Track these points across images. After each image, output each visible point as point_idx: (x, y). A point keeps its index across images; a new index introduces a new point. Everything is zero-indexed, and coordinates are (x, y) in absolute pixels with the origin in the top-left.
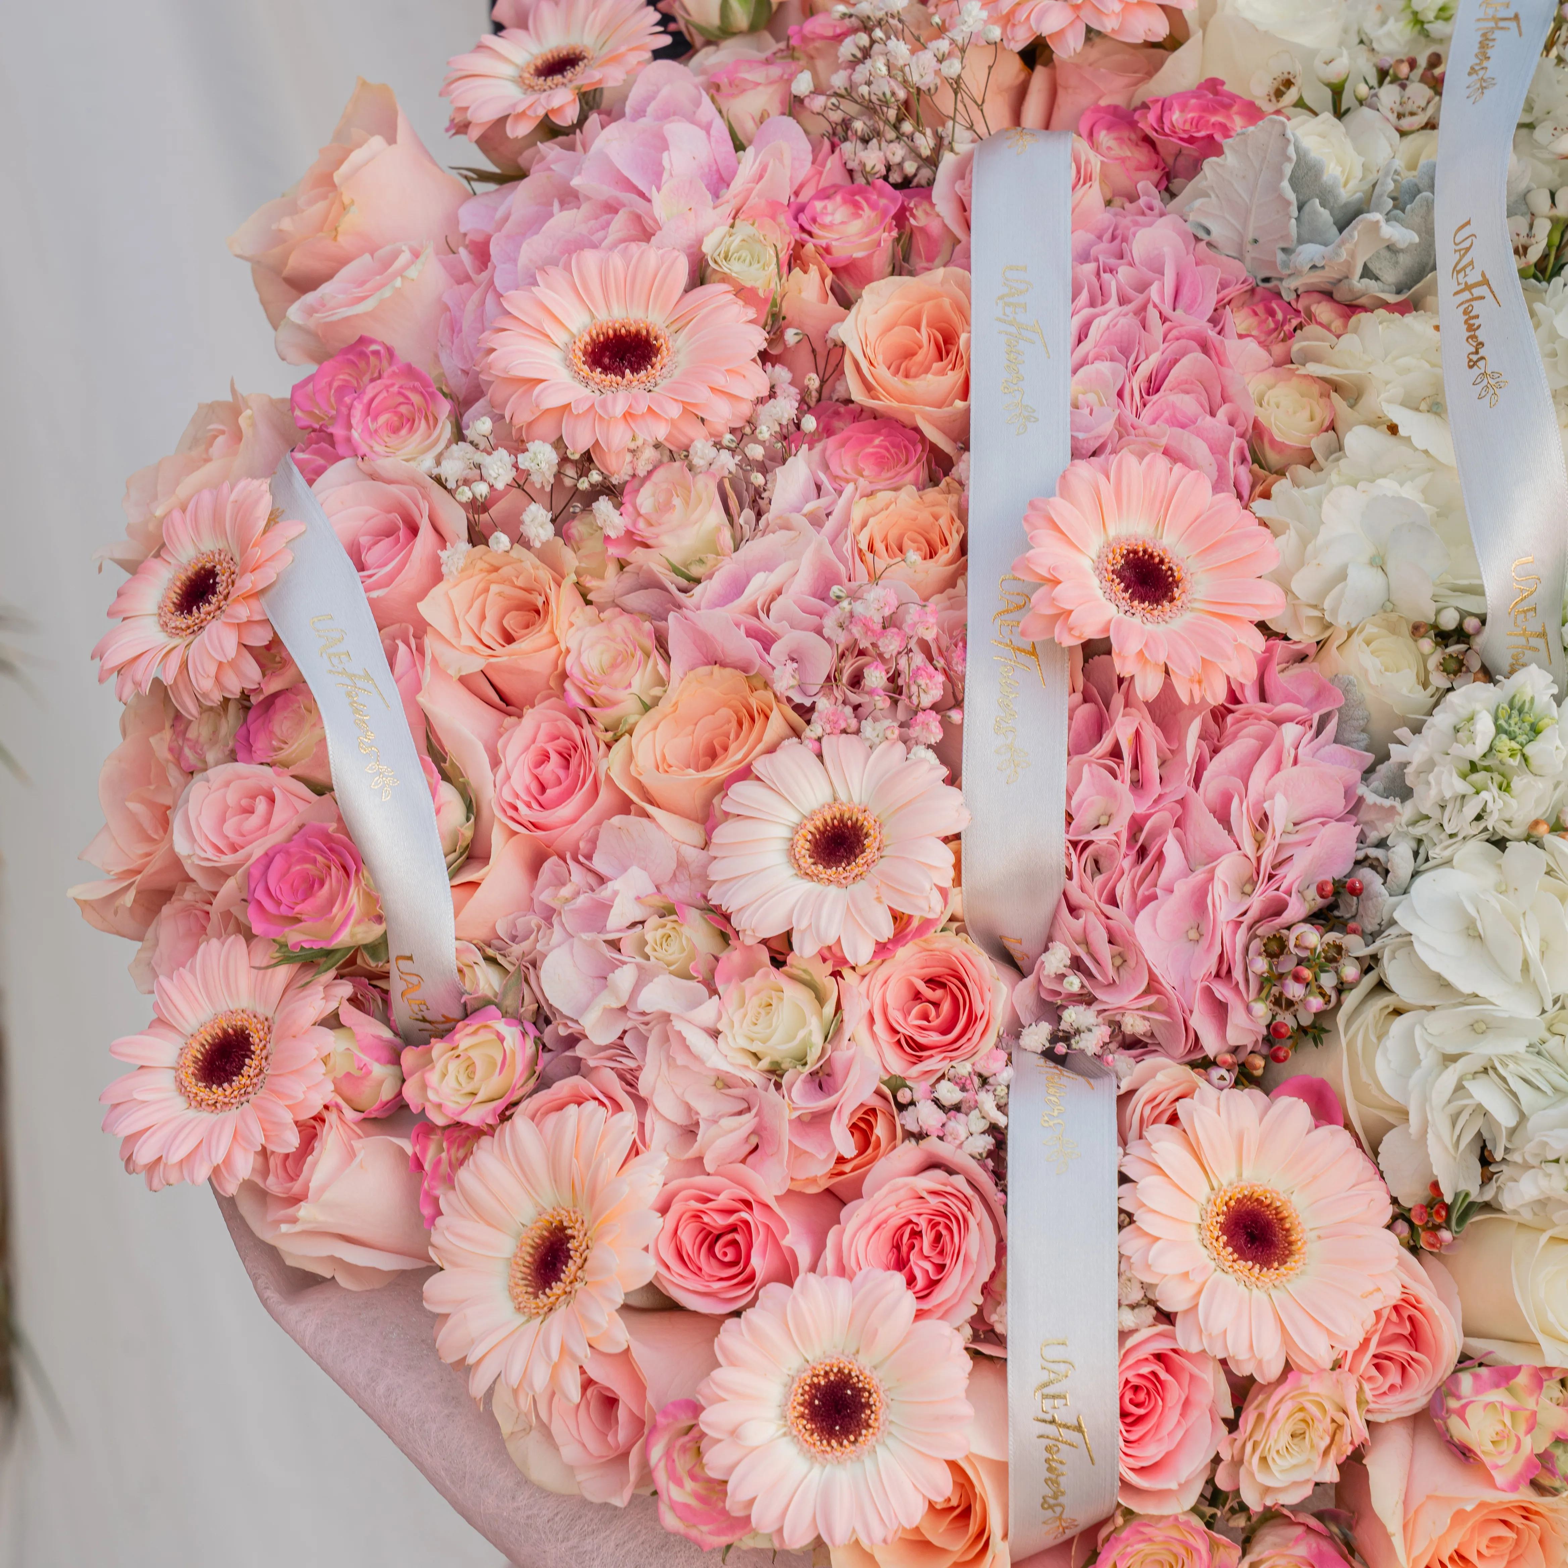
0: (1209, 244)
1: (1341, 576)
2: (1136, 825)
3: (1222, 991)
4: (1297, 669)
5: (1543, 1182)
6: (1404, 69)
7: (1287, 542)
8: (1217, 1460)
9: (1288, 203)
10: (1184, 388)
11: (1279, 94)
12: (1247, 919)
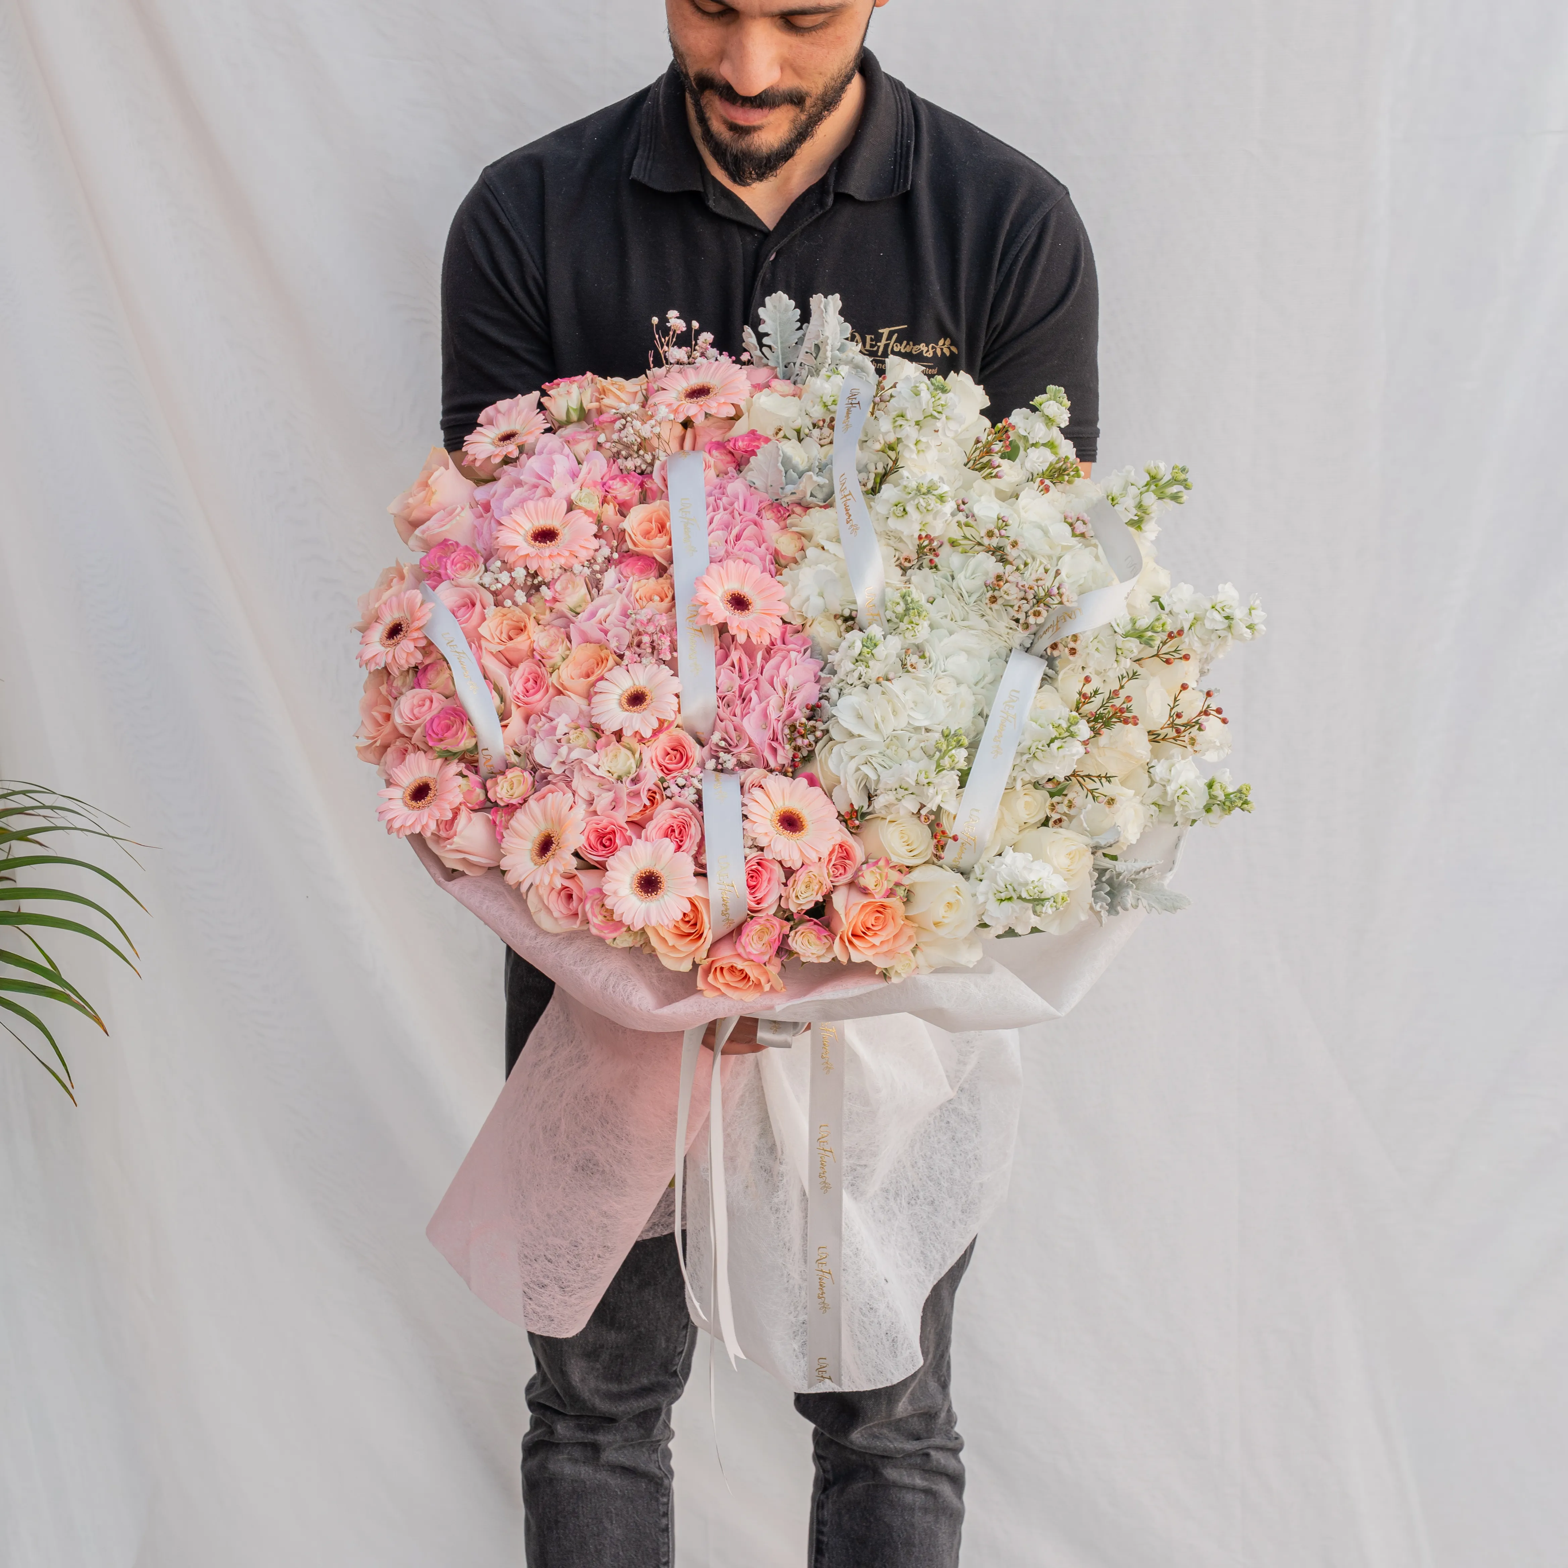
0: (755, 488)
1: (808, 599)
2: (741, 689)
3: (774, 744)
4: (796, 635)
5: (887, 797)
6: (821, 423)
7: (788, 588)
8: (781, 897)
9: (782, 471)
10: (749, 538)
11: (777, 434)
12: (782, 719)
